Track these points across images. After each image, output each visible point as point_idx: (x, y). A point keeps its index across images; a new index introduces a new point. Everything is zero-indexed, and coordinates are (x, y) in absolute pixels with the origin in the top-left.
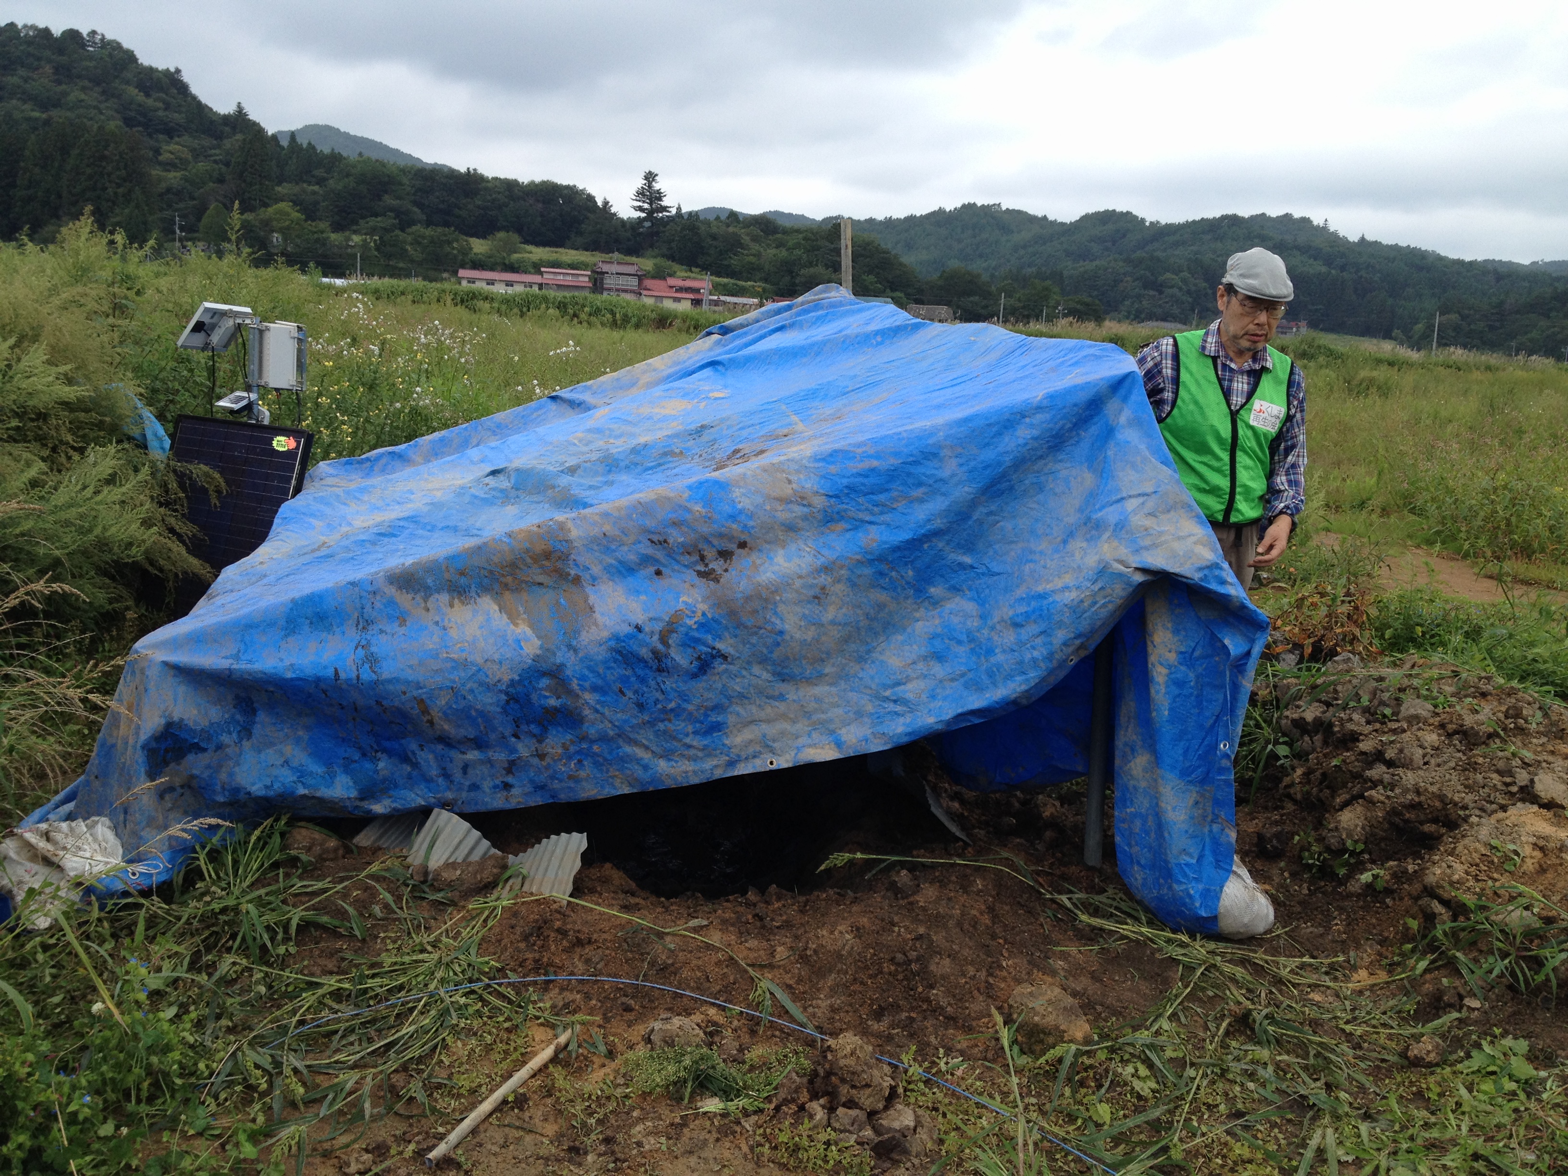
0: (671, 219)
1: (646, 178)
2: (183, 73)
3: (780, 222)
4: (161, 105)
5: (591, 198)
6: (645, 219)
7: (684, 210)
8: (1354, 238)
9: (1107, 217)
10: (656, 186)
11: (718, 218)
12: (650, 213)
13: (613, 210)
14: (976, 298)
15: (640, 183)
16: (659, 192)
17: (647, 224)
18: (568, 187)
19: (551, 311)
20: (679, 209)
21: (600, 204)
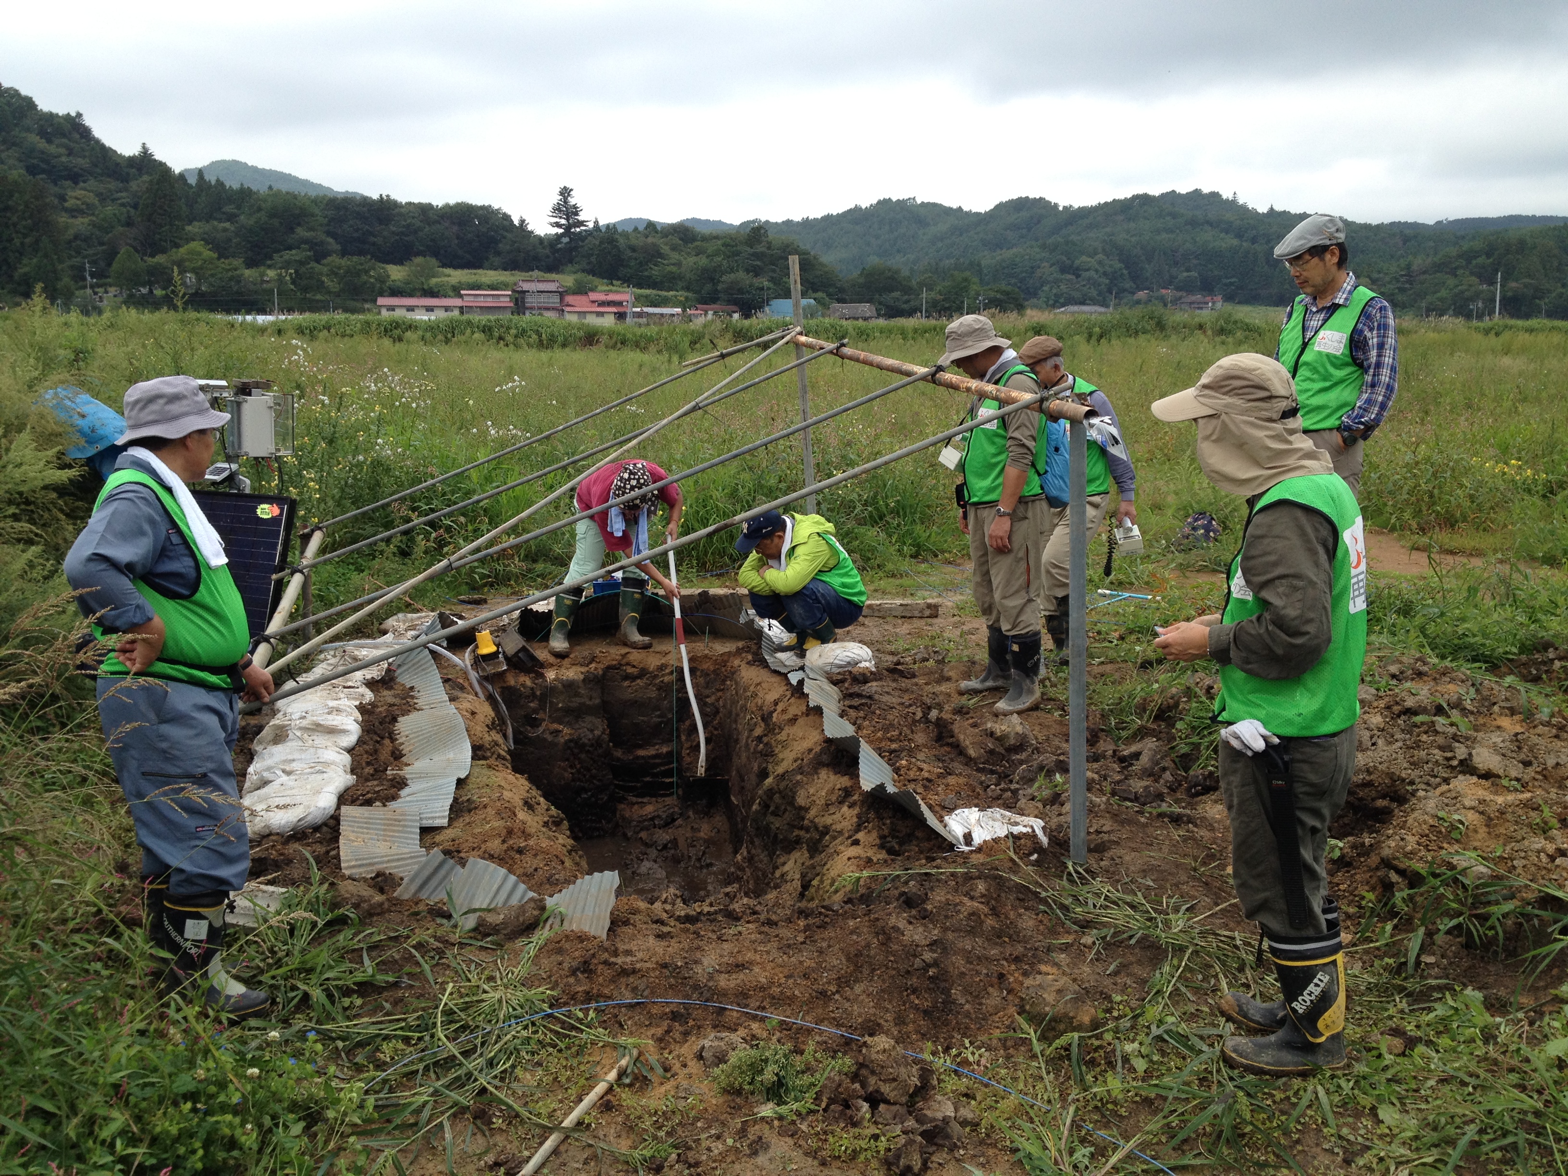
0: (589, 233)
1: (561, 194)
3: (698, 229)
4: (62, 151)
5: (507, 218)
6: (562, 235)
7: (601, 223)
8: (1263, 209)
9: (1021, 205)
10: (572, 201)
11: (636, 229)
12: (568, 228)
13: (530, 228)
14: (897, 294)
15: (556, 198)
16: (575, 207)
17: (566, 240)
18: (483, 208)
19: (477, 335)
20: (596, 222)
21: (516, 222)
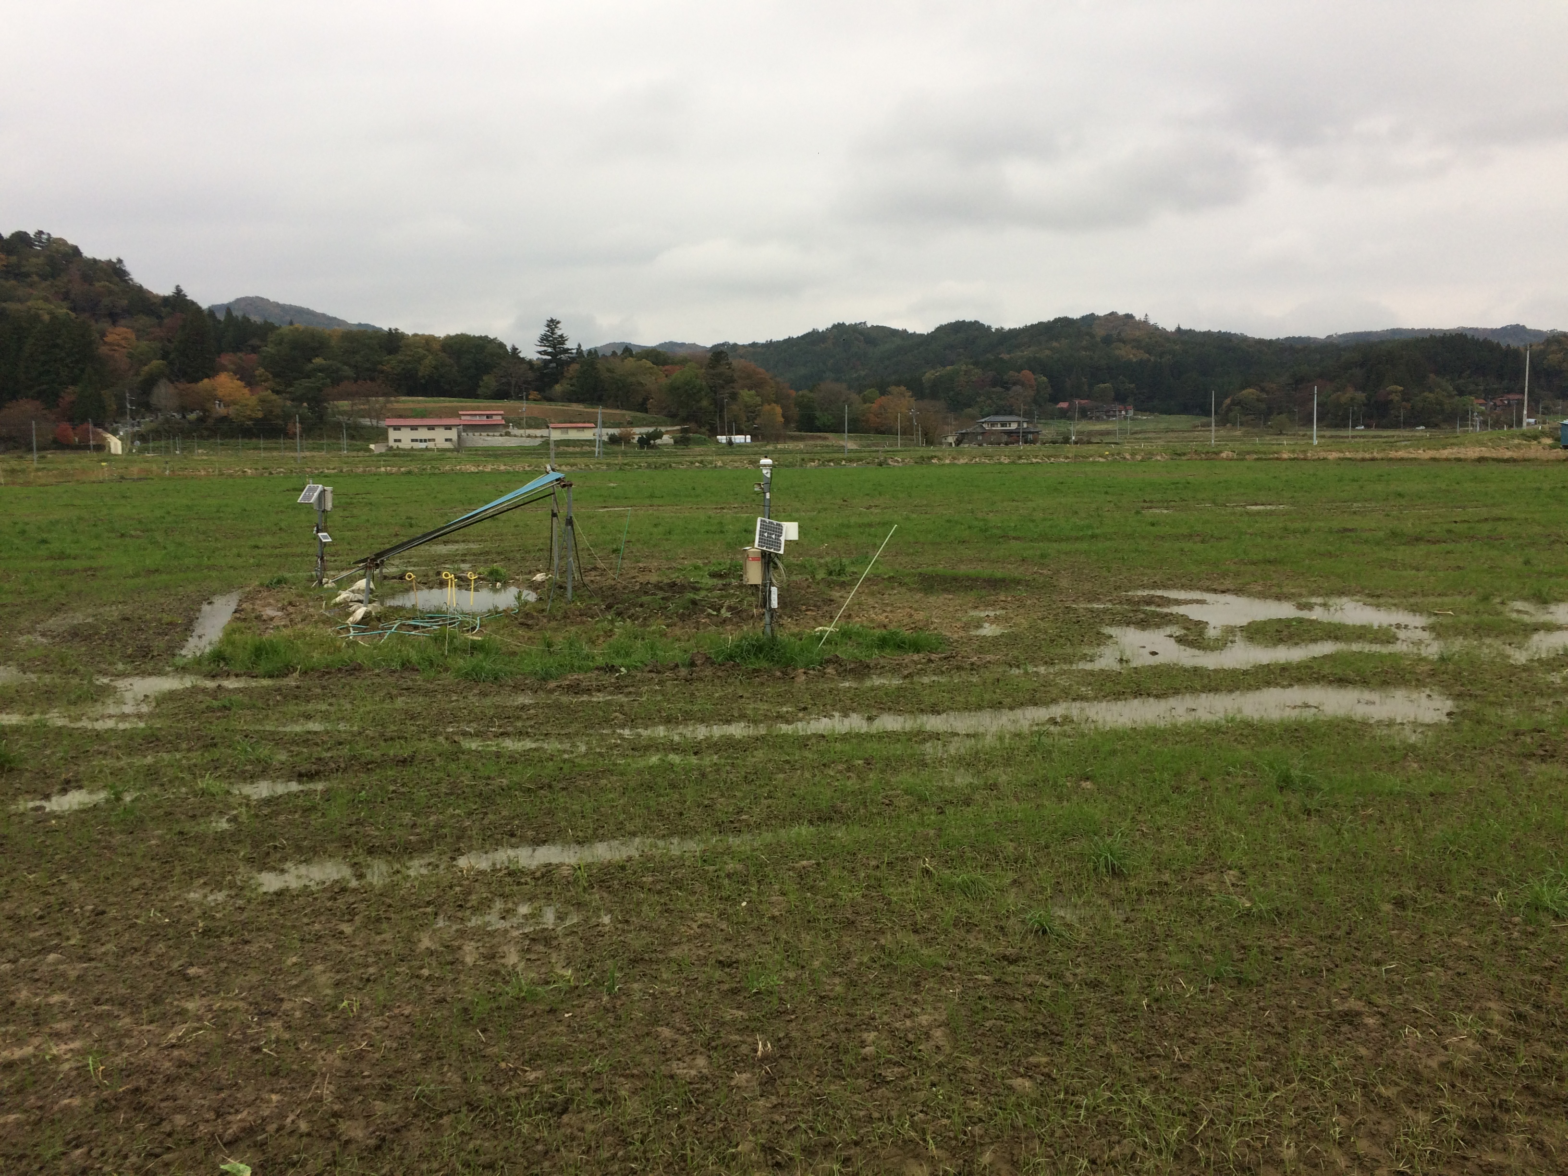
0: (573, 360)
1: (548, 326)
2: (126, 263)
5: (502, 346)
6: (550, 361)
7: (584, 349)
8: (1171, 327)
10: (558, 331)
11: (615, 354)
12: (554, 355)
13: (521, 355)
15: (543, 330)
16: (561, 336)
18: (480, 338)
20: (580, 349)
21: (509, 350)
